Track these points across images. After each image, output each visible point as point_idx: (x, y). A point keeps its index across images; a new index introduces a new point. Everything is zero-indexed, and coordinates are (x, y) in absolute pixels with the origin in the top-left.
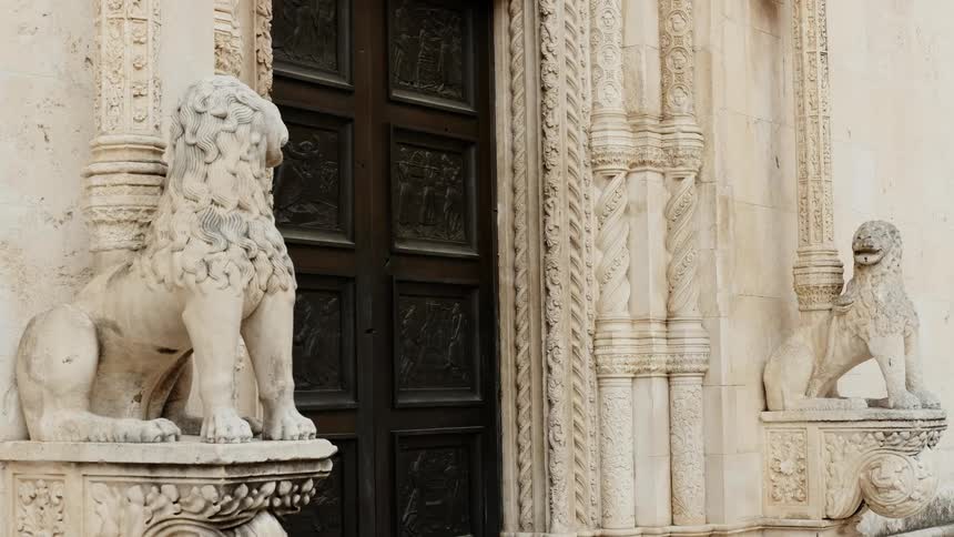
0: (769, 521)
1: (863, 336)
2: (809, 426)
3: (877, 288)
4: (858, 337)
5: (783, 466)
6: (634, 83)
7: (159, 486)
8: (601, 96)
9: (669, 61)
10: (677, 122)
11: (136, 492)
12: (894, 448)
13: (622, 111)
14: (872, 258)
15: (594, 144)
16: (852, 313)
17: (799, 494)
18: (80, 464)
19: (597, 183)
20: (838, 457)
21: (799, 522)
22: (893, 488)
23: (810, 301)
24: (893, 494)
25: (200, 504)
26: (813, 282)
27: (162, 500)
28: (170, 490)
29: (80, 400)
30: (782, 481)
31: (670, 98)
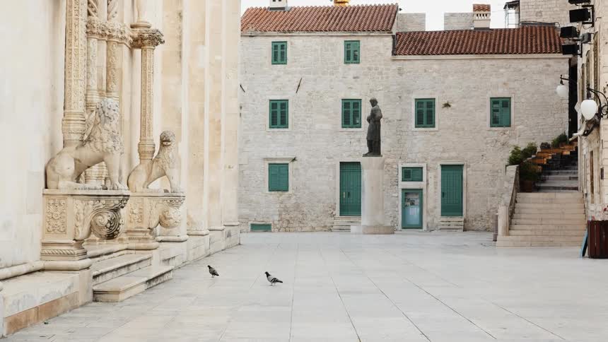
0: (129, 229)
1: (164, 168)
2: (145, 198)
3: (169, 153)
4: (162, 169)
5: (134, 211)
6: (101, 79)
7: (99, 201)
8: (90, 84)
9: (110, 72)
10: (113, 94)
11: (92, 202)
12: (173, 206)
13: (96, 88)
14: (169, 143)
15: (88, 99)
16: (161, 161)
17: (140, 220)
18: (72, 195)
19: (87, 113)
20: (154, 208)
21: (140, 230)
22: (172, 218)
23: (145, 156)
24: (171, 220)
25: (113, 205)
26: (146, 150)
27: (100, 204)
28: (103, 201)
29: (70, 179)
30: (134, 216)
31: (110, 85)
